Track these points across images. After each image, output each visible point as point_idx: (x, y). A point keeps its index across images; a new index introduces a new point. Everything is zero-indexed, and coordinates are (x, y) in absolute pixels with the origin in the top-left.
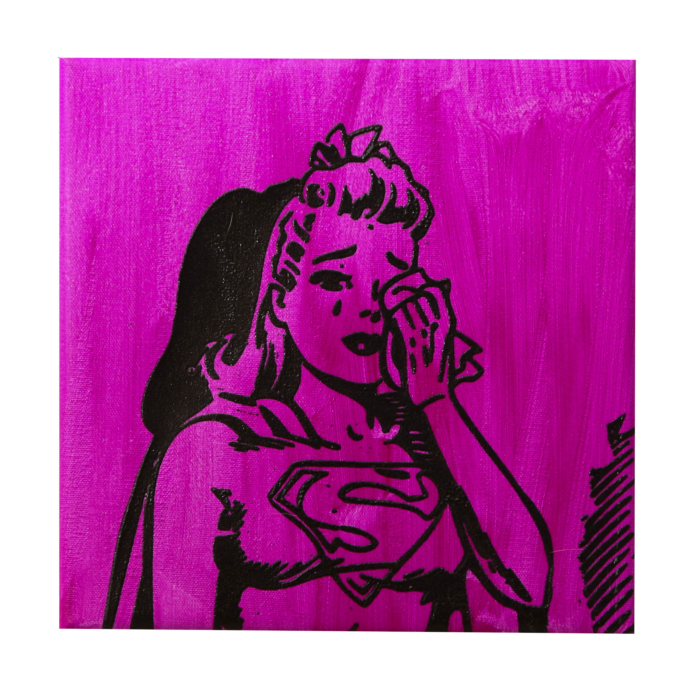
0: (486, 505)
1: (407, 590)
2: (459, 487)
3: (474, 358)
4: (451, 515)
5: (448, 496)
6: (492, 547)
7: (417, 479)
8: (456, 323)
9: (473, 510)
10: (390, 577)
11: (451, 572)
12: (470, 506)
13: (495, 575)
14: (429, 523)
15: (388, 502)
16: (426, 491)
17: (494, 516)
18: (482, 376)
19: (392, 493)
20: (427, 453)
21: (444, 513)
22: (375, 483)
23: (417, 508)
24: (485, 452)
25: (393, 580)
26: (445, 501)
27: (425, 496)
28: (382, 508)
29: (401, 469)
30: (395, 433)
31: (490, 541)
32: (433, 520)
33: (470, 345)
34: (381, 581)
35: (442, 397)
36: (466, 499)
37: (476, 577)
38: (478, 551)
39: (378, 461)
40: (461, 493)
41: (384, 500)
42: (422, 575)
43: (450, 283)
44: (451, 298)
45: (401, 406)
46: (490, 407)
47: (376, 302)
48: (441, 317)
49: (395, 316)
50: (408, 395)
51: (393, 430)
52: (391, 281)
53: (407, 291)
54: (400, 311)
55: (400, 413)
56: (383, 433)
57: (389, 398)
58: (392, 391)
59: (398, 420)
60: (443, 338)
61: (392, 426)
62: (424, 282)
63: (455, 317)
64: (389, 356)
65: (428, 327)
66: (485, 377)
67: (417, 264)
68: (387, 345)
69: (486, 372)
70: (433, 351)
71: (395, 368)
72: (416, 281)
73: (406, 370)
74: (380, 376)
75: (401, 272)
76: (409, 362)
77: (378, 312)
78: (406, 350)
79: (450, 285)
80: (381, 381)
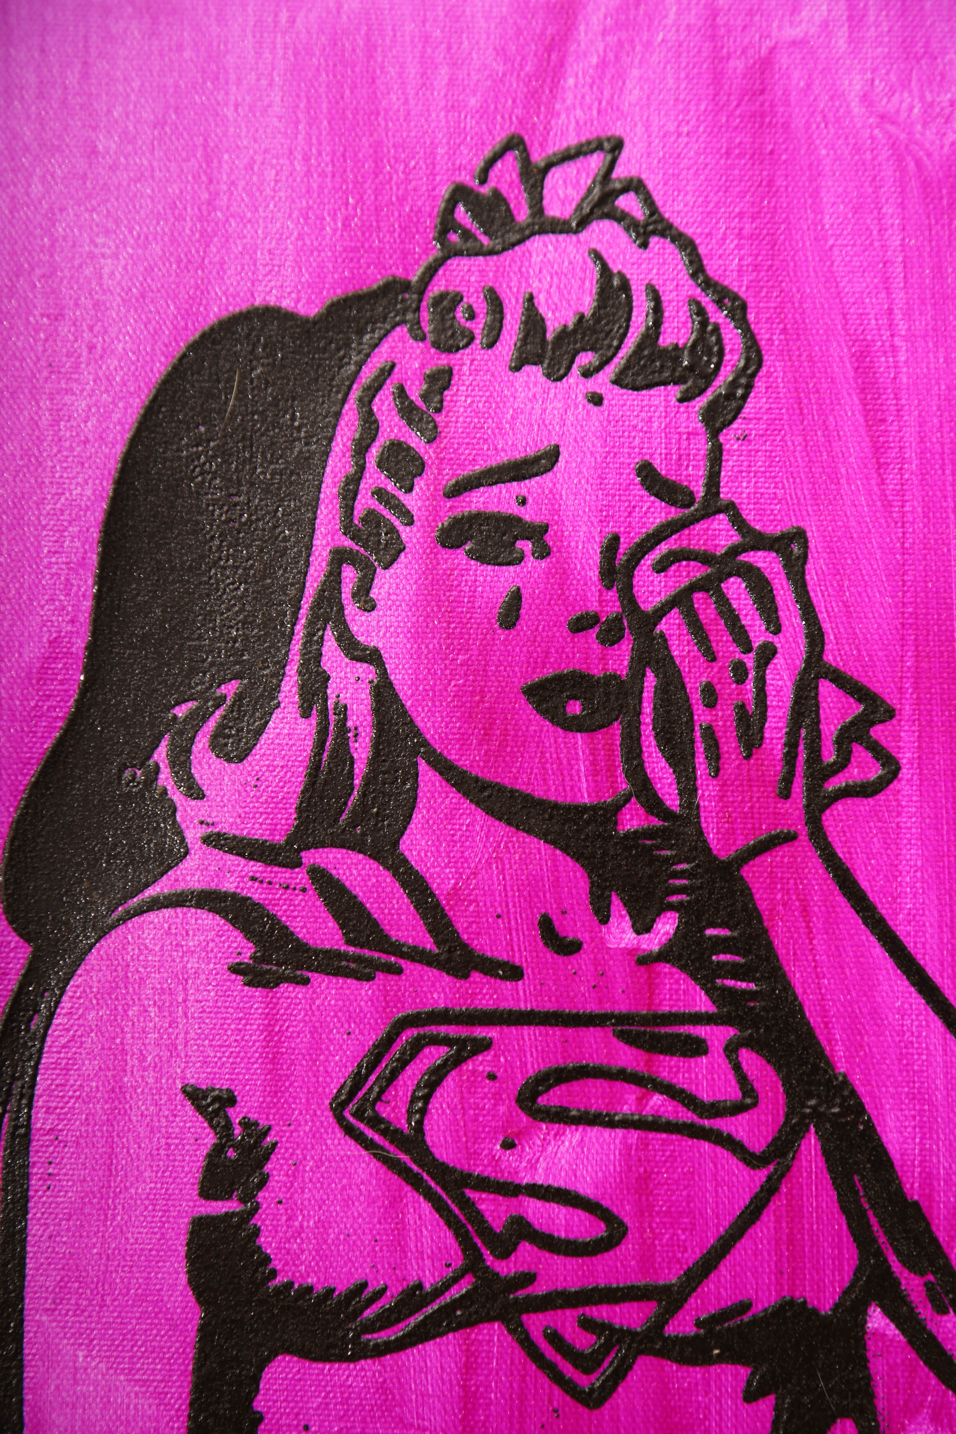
0: (914, 1127)
1: (708, 1361)
2: (841, 1078)
3: (872, 734)
4: (820, 1153)
5: (812, 1102)
6: (934, 1241)
7: (728, 1057)
8: (823, 644)
9: (879, 1139)
10: (661, 1323)
11: (826, 1310)
12: (870, 1127)
13: (945, 1318)
14: (761, 1176)
15: (650, 1118)
16: (753, 1090)
17: (938, 1157)
18: (895, 782)
19: (662, 1093)
20: (753, 987)
21: (803, 1148)
22: (614, 1069)
23: (729, 1136)
24: (906, 983)
25: (670, 1331)
26: (804, 1116)
27: (748, 1101)
28: (634, 1136)
29: (684, 1030)
30: (667, 933)
31: (928, 1224)
32: (772, 1168)
33: (860, 700)
34: (637, 1334)
35: (790, 838)
36: (860, 1109)
37: (893, 1326)
38: (898, 1253)
39: (622, 1008)
40: (846, 1093)
41: (640, 1114)
42: (746, 1319)
43: (806, 541)
44: (808, 577)
45: (680, 862)
46: (919, 863)
47: (610, 593)
48: (784, 629)
49: (662, 627)
50: (700, 833)
51: (660, 926)
52: (649, 537)
53: (692, 563)
54: (675, 612)
55: (678, 883)
56: (634, 935)
57: (648, 843)
58: (657, 823)
59: (674, 899)
60: (789, 683)
61: (658, 915)
62: (736, 539)
63: (820, 629)
64: (648, 732)
65: (751, 655)
66: (904, 782)
67: (718, 493)
68: (640, 702)
69: (904, 771)
70: (763, 717)
71: (663, 763)
72: (715, 537)
73: (694, 768)
74: (624, 787)
75: (675, 514)
76: (700, 747)
77: (618, 619)
78: (692, 715)
79: (805, 545)
80: (628, 799)
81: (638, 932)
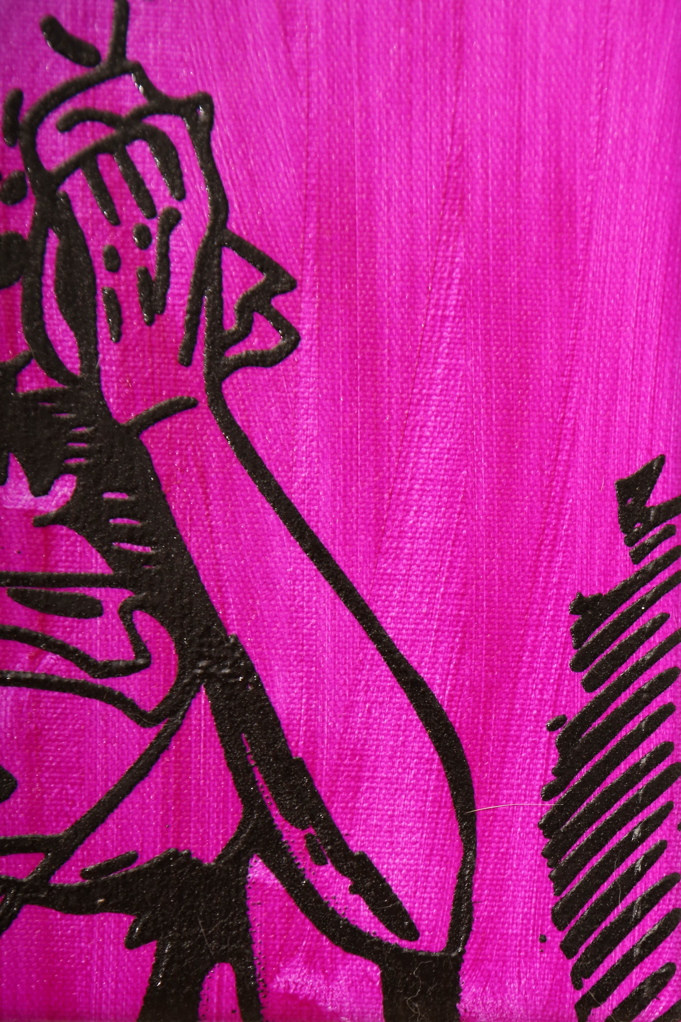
0: (301, 688)
1: (92, 910)
2: (232, 640)
3: (273, 303)
4: (209, 712)
5: (203, 664)
6: (316, 795)
7: (122, 618)
8: (227, 211)
9: (267, 699)
10: (47, 874)
11: (210, 862)
12: (259, 686)
13: (323, 868)
14: (151, 733)
15: (43, 677)
16: (146, 650)
17: (323, 716)
18: (295, 352)
19: (55, 653)
20: (150, 551)
21: (193, 707)
22: (8, 628)
23: (121, 695)
24: (299, 549)
25: (56, 881)
26: (195, 677)
27: (141, 661)
28: (26, 694)
29: (79, 592)
30: (64, 496)
31: (311, 780)
32: (162, 726)
33: (262, 270)
34: (24, 884)
35: (191, 405)
36: (250, 671)
37: (273, 876)
38: (280, 806)
39: (18, 569)
40: (237, 655)
41: (33, 673)
42: (131, 870)
43: (212, 106)
44: (213, 144)
45: (79, 426)
46: (315, 433)
47: (13, 151)
48: (188, 195)
49: (67, 187)
50: (101, 396)
51: (58, 488)
52: (54, 95)
53: (97, 124)
54: (80, 174)
55: (76, 446)
56: (32, 497)
57: (48, 405)
58: (58, 386)
59: (73, 463)
60: (192, 250)
61: (56, 478)
62: (142, 102)
63: (224, 197)
64: (50, 293)
65: (155, 220)
66: (302, 353)
67: (124, 53)
68: (42, 263)
69: (304, 341)
70: (166, 283)
71: (64, 326)
72: (121, 98)
73: (96, 333)
74: (25, 349)
75: (80, 73)
76: (103, 310)
77: (22, 178)
78: (94, 278)
79: (211, 112)
80: (28, 361)
81: (36, 494)
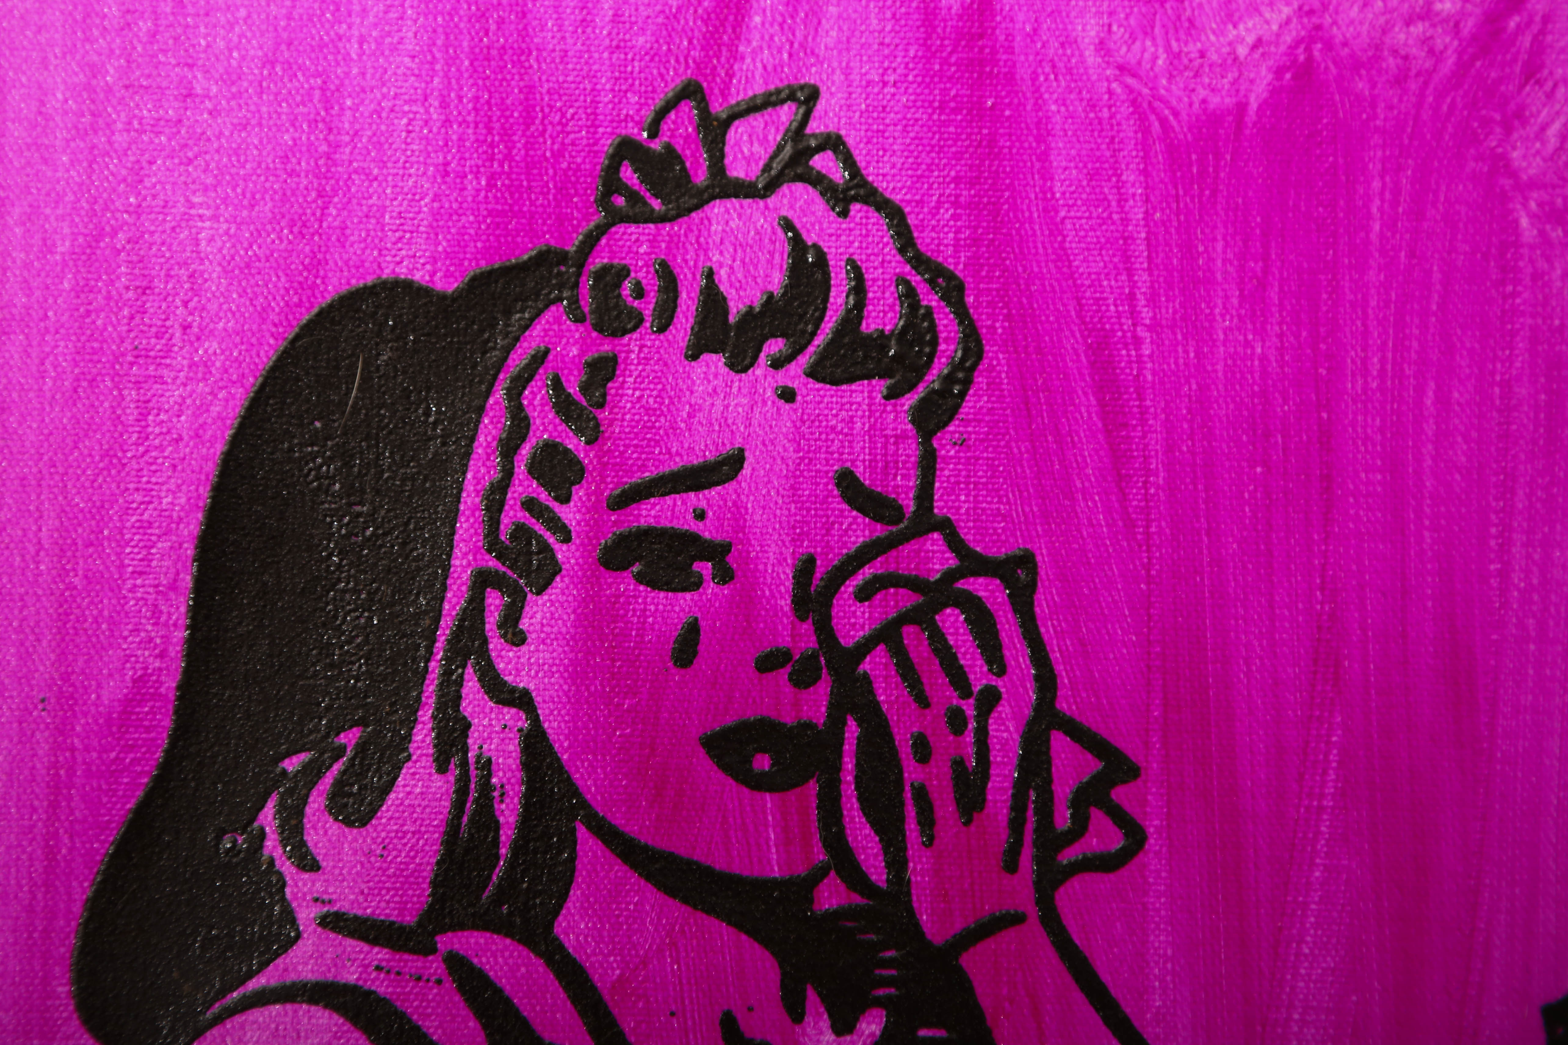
3: (1112, 796)
8: (1055, 689)
18: (1141, 855)
30: (872, 1034)
33: (1099, 757)
35: (1017, 919)
43: (1035, 566)
44: (1037, 610)
45: (887, 949)
46: (1169, 952)
47: (805, 627)
48: (1010, 670)
49: (865, 666)
50: (911, 914)
51: (864, 1025)
52: (850, 559)
53: (901, 590)
54: (880, 649)
55: (886, 973)
56: (833, 1037)
57: (850, 925)
58: (859, 901)
59: (881, 993)
60: (1016, 736)
61: (862, 1013)
62: (953, 563)
63: (1052, 671)
64: (850, 791)
65: (970, 701)
66: (1151, 855)
67: (931, 508)
68: (840, 757)
69: (1152, 841)
70: (985, 776)
71: (868, 830)
72: (929, 560)
73: (904, 836)
74: (822, 857)
75: (881, 532)
76: (911, 811)
77: (814, 657)
78: (901, 772)
79: (1033, 572)
80: (824, 871)
81: (838, 1034)
